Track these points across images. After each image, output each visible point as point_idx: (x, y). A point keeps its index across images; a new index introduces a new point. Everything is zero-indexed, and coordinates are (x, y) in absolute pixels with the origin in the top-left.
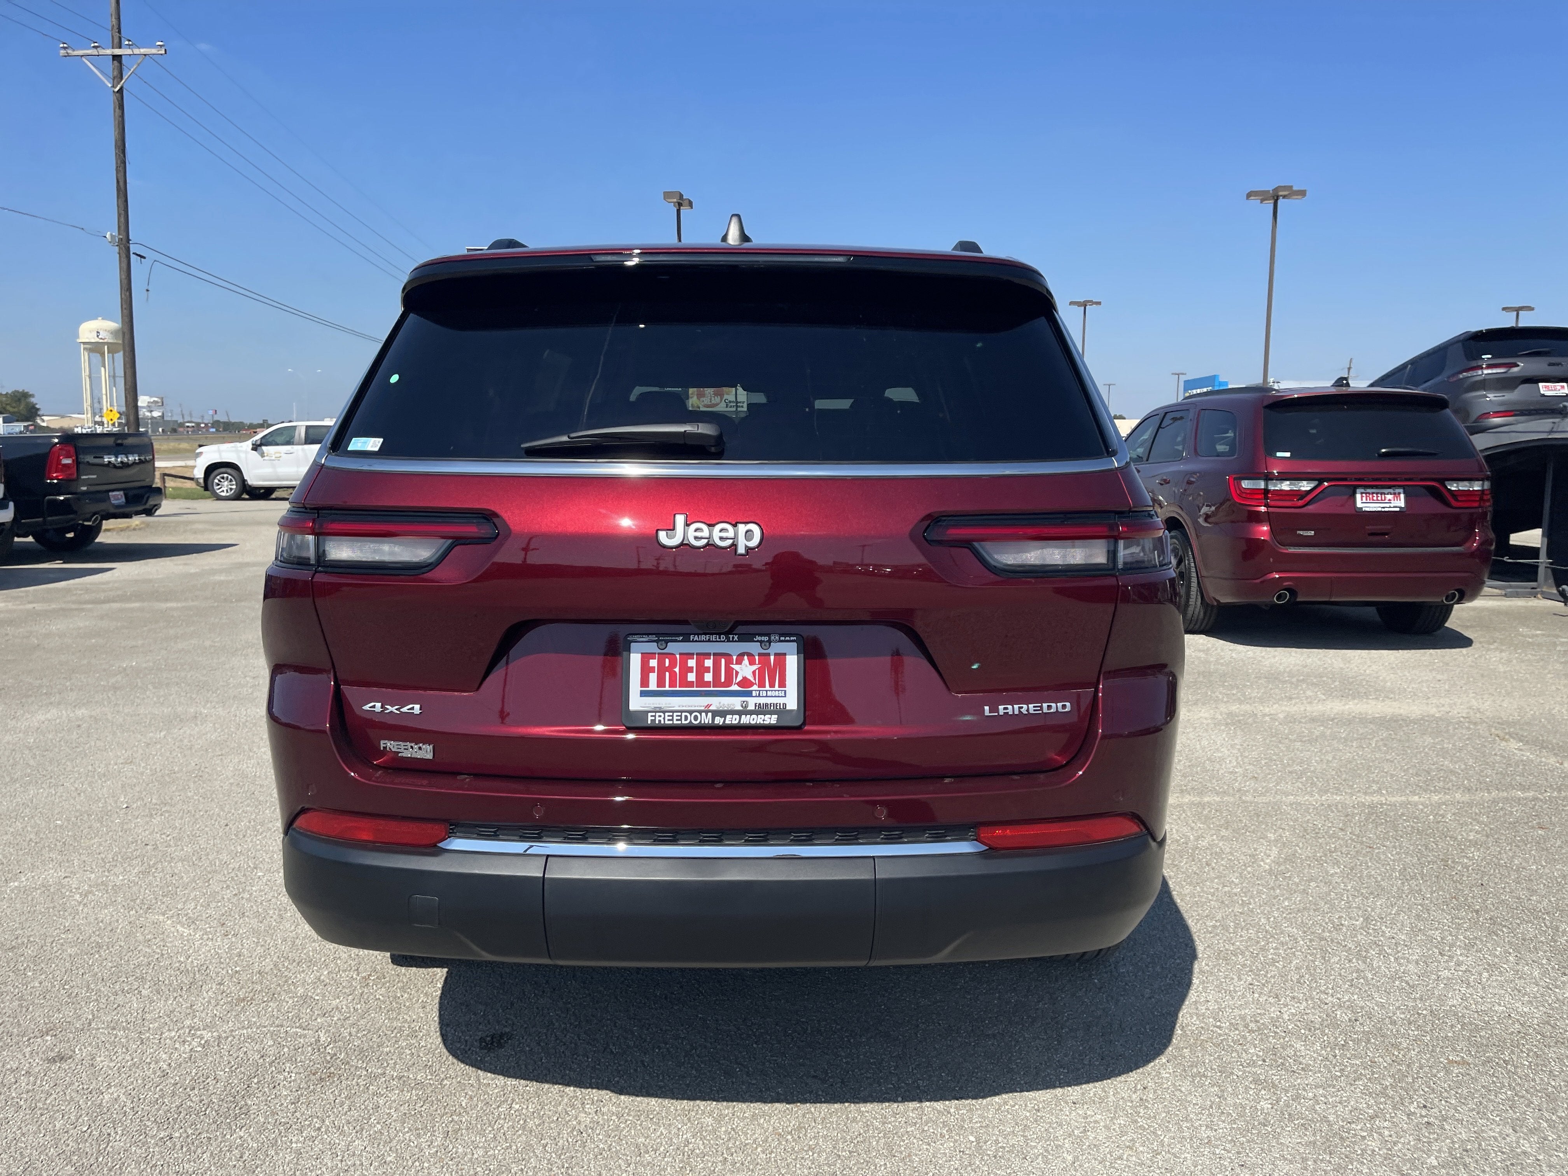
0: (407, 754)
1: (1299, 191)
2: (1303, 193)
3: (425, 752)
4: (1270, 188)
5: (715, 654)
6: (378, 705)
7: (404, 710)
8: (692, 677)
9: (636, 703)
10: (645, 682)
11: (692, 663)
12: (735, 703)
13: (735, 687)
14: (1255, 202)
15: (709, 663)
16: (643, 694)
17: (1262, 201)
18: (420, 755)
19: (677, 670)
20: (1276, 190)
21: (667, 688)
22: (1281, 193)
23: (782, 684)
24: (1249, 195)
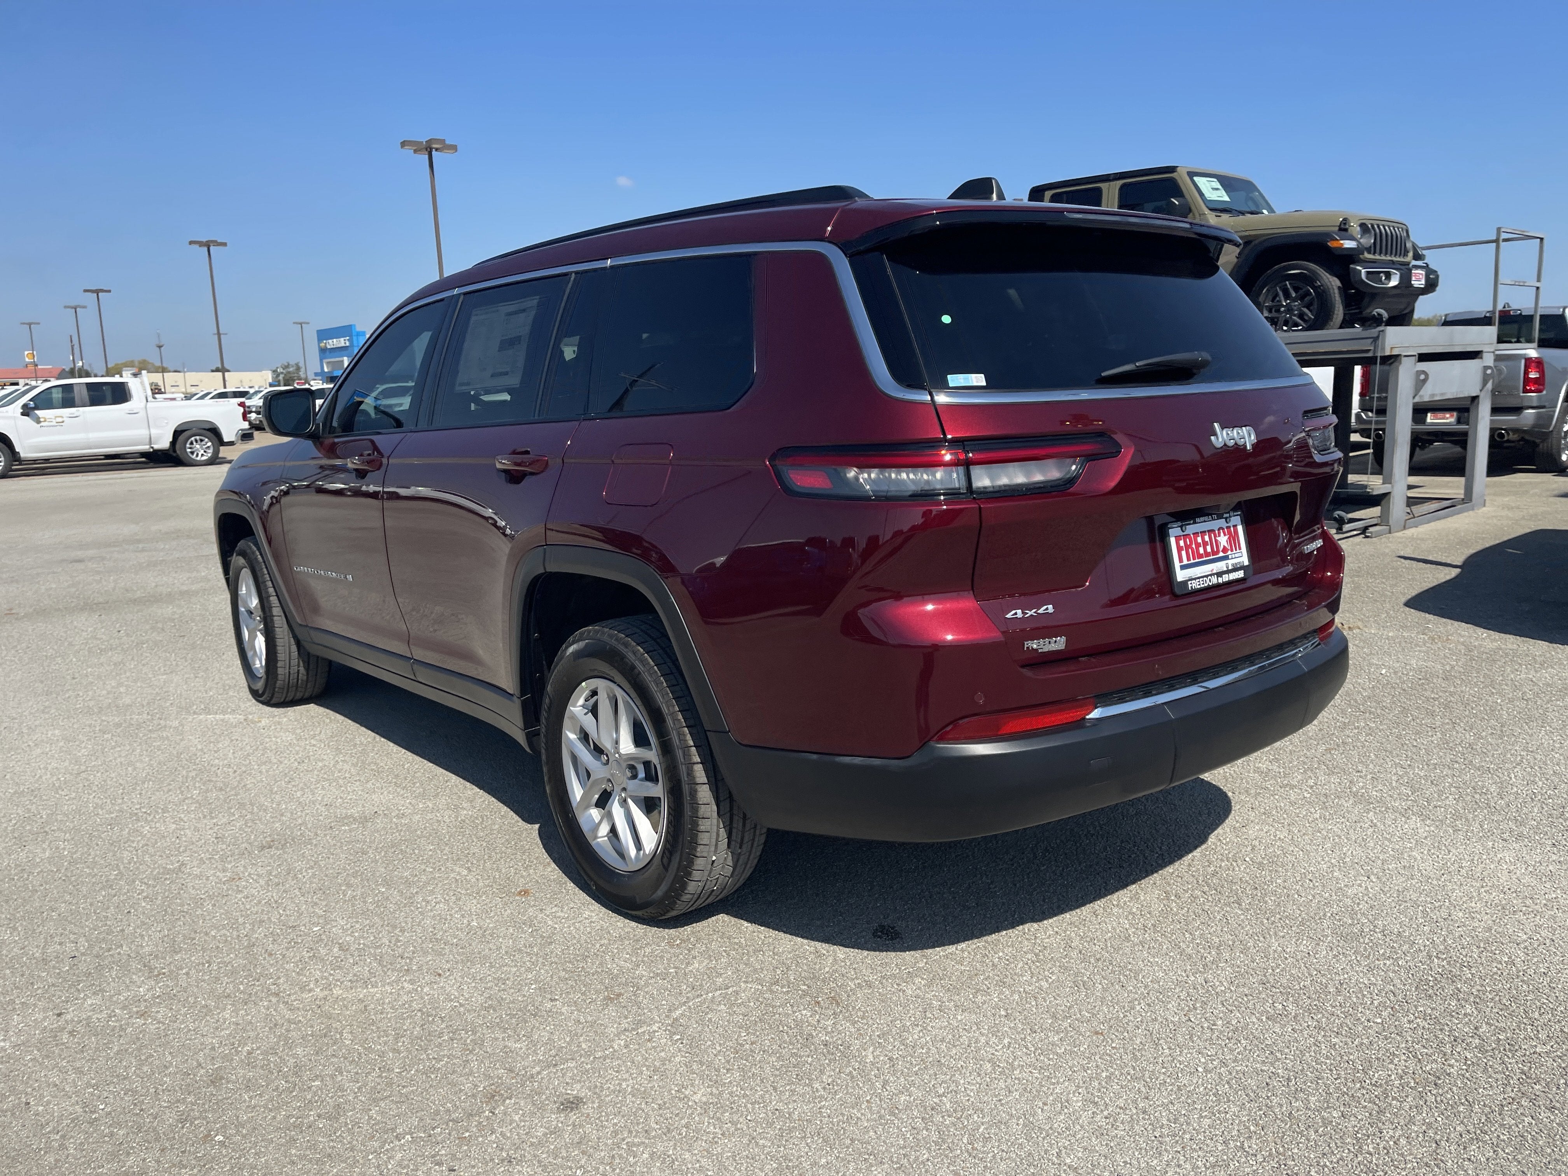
0: (1046, 649)
1: (451, 145)
2: (454, 148)
3: (1058, 644)
4: (424, 140)
5: (1209, 531)
6: (1019, 612)
7: (1041, 611)
8: (1201, 550)
9: (1181, 575)
10: (1181, 560)
11: (1199, 540)
12: (1221, 566)
13: (1221, 554)
14: (409, 151)
15: (1207, 538)
16: (1183, 567)
17: (415, 151)
18: (1053, 647)
19: (1194, 546)
20: (429, 142)
21: (1192, 561)
22: (434, 146)
23: (1240, 549)
24: (403, 144)
